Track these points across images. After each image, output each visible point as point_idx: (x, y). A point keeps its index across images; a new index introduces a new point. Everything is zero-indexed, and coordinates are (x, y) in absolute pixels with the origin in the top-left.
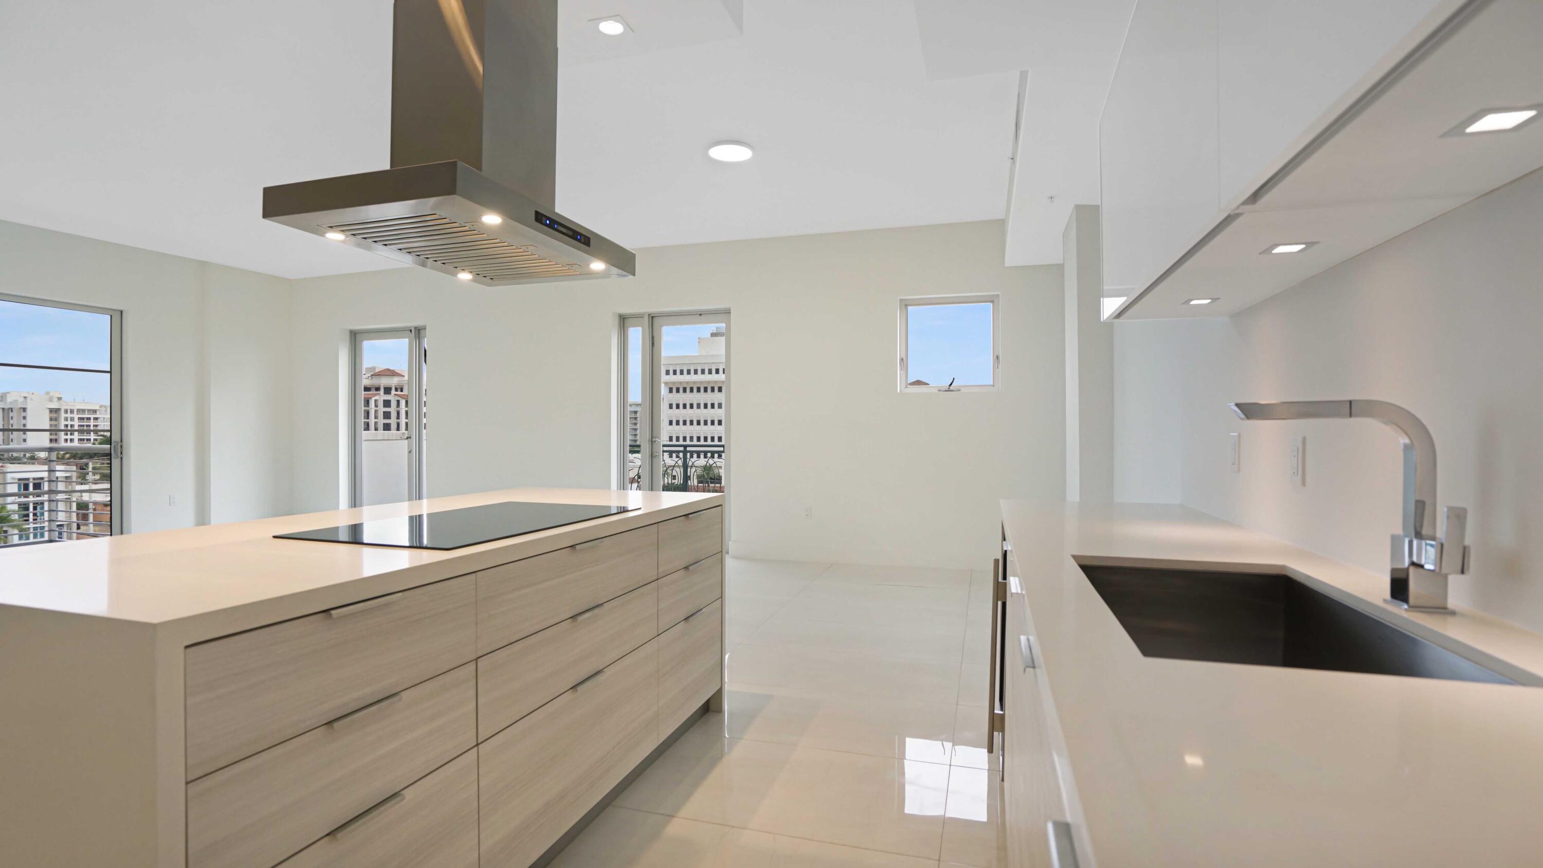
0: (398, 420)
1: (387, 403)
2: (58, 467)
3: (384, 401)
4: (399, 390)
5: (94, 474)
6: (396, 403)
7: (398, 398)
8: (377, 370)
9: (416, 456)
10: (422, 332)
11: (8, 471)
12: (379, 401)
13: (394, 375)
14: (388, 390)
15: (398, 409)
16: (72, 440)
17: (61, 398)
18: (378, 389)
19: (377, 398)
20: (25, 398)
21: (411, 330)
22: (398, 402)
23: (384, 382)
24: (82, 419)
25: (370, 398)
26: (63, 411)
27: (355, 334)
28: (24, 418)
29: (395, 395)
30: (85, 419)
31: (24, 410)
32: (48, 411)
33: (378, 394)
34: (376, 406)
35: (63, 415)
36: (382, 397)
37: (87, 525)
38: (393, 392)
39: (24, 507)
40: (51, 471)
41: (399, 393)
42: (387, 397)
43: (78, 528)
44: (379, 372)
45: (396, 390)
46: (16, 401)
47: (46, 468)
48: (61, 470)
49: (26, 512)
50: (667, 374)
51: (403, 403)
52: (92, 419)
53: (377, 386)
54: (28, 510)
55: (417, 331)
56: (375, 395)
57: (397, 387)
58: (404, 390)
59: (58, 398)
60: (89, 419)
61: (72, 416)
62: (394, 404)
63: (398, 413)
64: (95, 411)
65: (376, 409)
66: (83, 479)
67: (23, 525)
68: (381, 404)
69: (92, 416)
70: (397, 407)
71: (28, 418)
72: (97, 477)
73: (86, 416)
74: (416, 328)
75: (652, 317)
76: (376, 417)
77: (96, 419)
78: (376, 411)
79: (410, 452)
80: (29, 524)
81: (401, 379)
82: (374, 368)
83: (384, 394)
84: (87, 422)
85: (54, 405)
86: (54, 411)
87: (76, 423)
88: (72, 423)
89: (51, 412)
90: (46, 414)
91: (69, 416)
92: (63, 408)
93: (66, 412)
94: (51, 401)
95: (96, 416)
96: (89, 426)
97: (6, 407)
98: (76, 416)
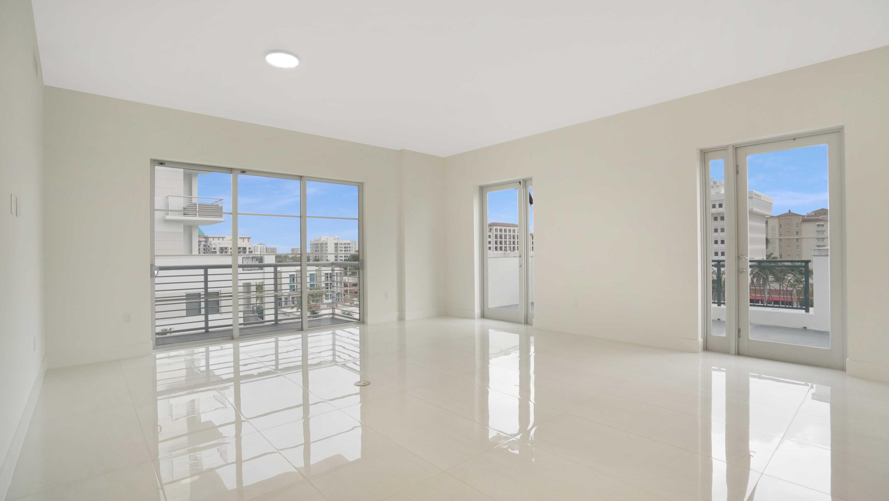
2: (336, 269)
5: (349, 272)
9: (525, 267)
10: (528, 183)
11: (322, 270)
16: (342, 257)
20: (327, 239)
21: (520, 182)
24: (345, 247)
27: (482, 188)
28: (327, 247)
31: (327, 244)
32: (334, 244)
35: (339, 246)
37: (347, 294)
39: (327, 284)
40: (333, 270)
43: (344, 296)
46: (324, 240)
47: (330, 268)
48: (337, 270)
49: (327, 287)
50: (713, 208)
54: (328, 286)
55: (524, 181)
59: (337, 238)
60: (347, 247)
61: (342, 246)
64: (349, 244)
66: (346, 275)
67: (326, 293)
71: (328, 247)
72: (350, 273)
73: (347, 246)
74: (523, 180)
75: (736, 148)
77: (350, 247)
79: (520, 266)
80: (328, 293)
85: (336, 242)
86: (336, 244)
87: (343, 249)
88: (342, 249)
89: (335, 244)
90: (333, 246)
91: (341, 246)
92: (339, 242)
93: (340, 244)
94: (335, 240)
95: (350, 246)
96: (347, 250)
97: (321, 243)
98: (343, 246)
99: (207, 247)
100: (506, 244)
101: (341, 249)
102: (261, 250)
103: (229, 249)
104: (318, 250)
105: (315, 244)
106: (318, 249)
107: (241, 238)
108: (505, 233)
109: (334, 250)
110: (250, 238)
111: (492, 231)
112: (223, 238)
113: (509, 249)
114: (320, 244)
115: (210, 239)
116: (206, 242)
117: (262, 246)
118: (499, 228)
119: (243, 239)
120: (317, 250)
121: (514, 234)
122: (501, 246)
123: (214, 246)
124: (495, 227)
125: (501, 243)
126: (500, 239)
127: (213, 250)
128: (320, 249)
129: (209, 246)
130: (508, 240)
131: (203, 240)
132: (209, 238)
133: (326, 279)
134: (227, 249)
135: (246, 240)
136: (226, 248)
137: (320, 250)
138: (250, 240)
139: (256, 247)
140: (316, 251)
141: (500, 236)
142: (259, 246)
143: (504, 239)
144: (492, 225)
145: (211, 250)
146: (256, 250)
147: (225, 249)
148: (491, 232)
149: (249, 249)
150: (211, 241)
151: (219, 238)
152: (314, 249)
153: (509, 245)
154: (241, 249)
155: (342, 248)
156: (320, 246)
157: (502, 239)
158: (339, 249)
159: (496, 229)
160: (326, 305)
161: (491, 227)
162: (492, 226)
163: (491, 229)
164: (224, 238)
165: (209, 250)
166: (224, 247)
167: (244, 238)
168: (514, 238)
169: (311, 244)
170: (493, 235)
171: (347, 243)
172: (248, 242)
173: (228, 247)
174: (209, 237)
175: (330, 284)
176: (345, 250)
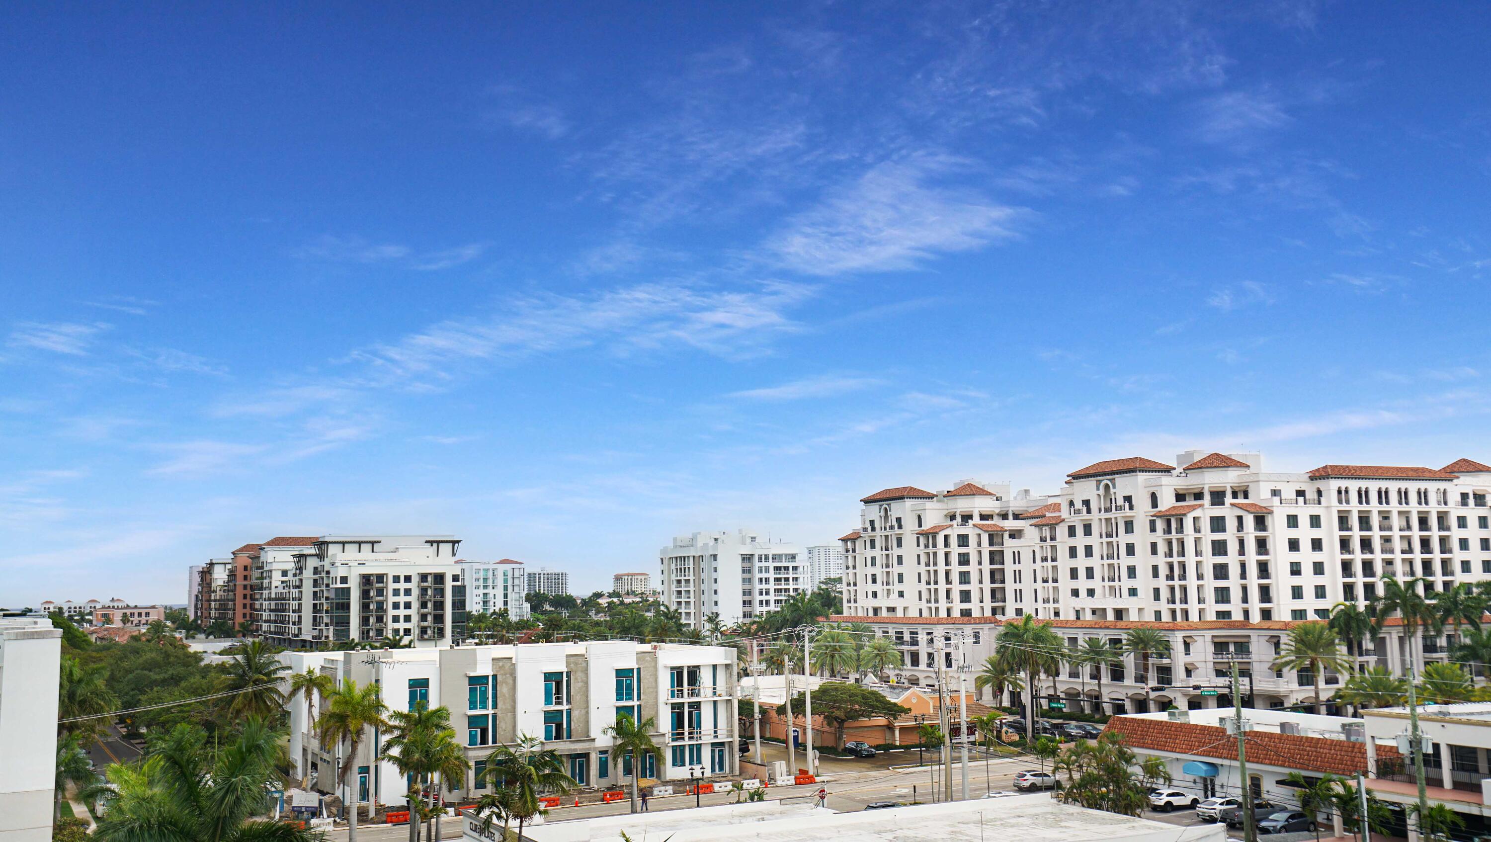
0: (1242, 558)
1: (1218, 524)
3: (1213, 519)
4: (1241, 495)
6: (1236, 523)
7: (1240, 512)
8: (1197, 458)
12: (1202, 519)
13: (1228, 466)
14: (1218, 497)
15: (1240, 534)
16: (767, 602)
17: (755, 538)
18: (1199, 496)
19: (1197, 513)
20: (716, 539)
22: (1240, 519)
23: (1211, 480)
24: (777, 569)
25: (1185, 515)
26: (756, 558)
28: (715, 569)
29: (1232, 505)
30: (783, 569)
31: (715, 557)
32: (740, 558)
33: (1201, 506)
34: (1197, 530)
35: (757, 564)
36: (1207, 511)
38: (1229, 499)
41: (1241, 500)
42: (1217, 511)
44: (1200, 461)
45: (1235, 495)
46: (706, 545)
51: (1249, 521)
52: (791, 568)
53: (1196, 491)
56: (1194, 508)
57: (1237, 489)
58: (1250, 495)
59: (752, 538)
60: (787, 568)
61: (767, 564)
62: (1231, 524)
63: (1242, 542)
64: (793, 557)
65: (1198, 535)
68: (1206, 525)
69: (791, 565)
70: (1238, 531)
71: (720, 569)
73: (784, 564)
76: (1198, 553)
77: (795, 569)
78: (1197, 541)
81: (1243, 473)
82: (1190, 454)
83: (1212, 505)
84: (784, 574)
85: (747, 551)
86: (747, 558)
87: (772, 575)
88: (767, 575)
89: (743, 559)
90: (738, 565)
91: (764, 564)
92: (757, 554)
93: (760, 559)
94: (744, 543)
95: (794, 564)
96: (787, 579)
97: (697, 555)
98: (771, 565)
99: (324, 575)
100: (1392, 551)
101: (764, 575)
102: (506, 581)
103: (391, 579)
104: (687, 581)
105: (676, 558)
106: (685, 576)
107: (431, 543)
108: (1384, 507)
109: (741, 580)
110: (458, 542)
111: (1322, 499)
112: (373, 543)
113: (1408, 569)
114: (691, 559)
115: (333, 550)
116: (321, 556)
117: (509, 567)
118: (1353, 486)
119: (435, 545)
120: (683, 578)
121: (1423, 508)
122: (1368, 556)
123: (341, 572)
124: (1334, 485)
125: (1366, 544)
126: (1361, 530)
127: (339, 585)
128: (692, 578)
129: (328, 572)
130: (1396, 534)
131: (312, 551)
132: (330, 545)
133: (676, 689)
134: (383, 582)
135: (446, 549)
136: (381, 578)
137: (692, 582)
138: (460, 547)
139: (491, 572)
140: (679, 582)
141: (1360, 518)
142: (502, 568)
143: (1381, 529)
144: (1323, 474)
145: (335, 586)
146: (490, 582)
147: (378, 582)
148: (1319, 503)
149: (454, 580)
150: (334, 555)
151: (360, 543)
152: (674, 578)
153: (1403, 552)
154: (430, 579)
155: (767, 570)
156: (692, 566)
157: (1369, 529)
158: (758, 575)
159: (1339, 492)
160: (671, 787)
161: (1321, 484)
162: (1322, 478)
163: (1320, 493)
164: (376, 545)
165: (328, 585)
166: (372, 575)
167: (438, 542)
168: (1424, 522)
169: (662, 559)
170: (1330, 515)
171: (786, 555)
172: (454, 555)
173: (386, 574)
174: (327, 543)
175: (689, 707)
176: (777, 580)
